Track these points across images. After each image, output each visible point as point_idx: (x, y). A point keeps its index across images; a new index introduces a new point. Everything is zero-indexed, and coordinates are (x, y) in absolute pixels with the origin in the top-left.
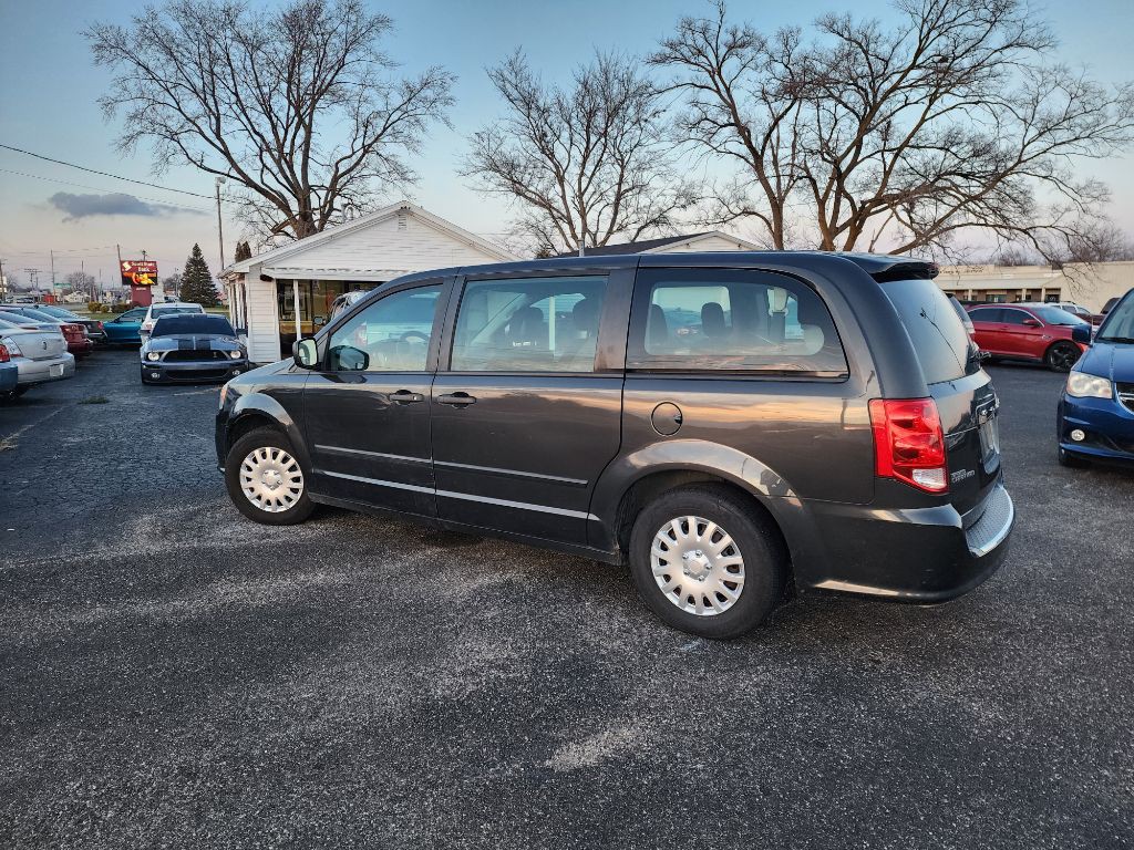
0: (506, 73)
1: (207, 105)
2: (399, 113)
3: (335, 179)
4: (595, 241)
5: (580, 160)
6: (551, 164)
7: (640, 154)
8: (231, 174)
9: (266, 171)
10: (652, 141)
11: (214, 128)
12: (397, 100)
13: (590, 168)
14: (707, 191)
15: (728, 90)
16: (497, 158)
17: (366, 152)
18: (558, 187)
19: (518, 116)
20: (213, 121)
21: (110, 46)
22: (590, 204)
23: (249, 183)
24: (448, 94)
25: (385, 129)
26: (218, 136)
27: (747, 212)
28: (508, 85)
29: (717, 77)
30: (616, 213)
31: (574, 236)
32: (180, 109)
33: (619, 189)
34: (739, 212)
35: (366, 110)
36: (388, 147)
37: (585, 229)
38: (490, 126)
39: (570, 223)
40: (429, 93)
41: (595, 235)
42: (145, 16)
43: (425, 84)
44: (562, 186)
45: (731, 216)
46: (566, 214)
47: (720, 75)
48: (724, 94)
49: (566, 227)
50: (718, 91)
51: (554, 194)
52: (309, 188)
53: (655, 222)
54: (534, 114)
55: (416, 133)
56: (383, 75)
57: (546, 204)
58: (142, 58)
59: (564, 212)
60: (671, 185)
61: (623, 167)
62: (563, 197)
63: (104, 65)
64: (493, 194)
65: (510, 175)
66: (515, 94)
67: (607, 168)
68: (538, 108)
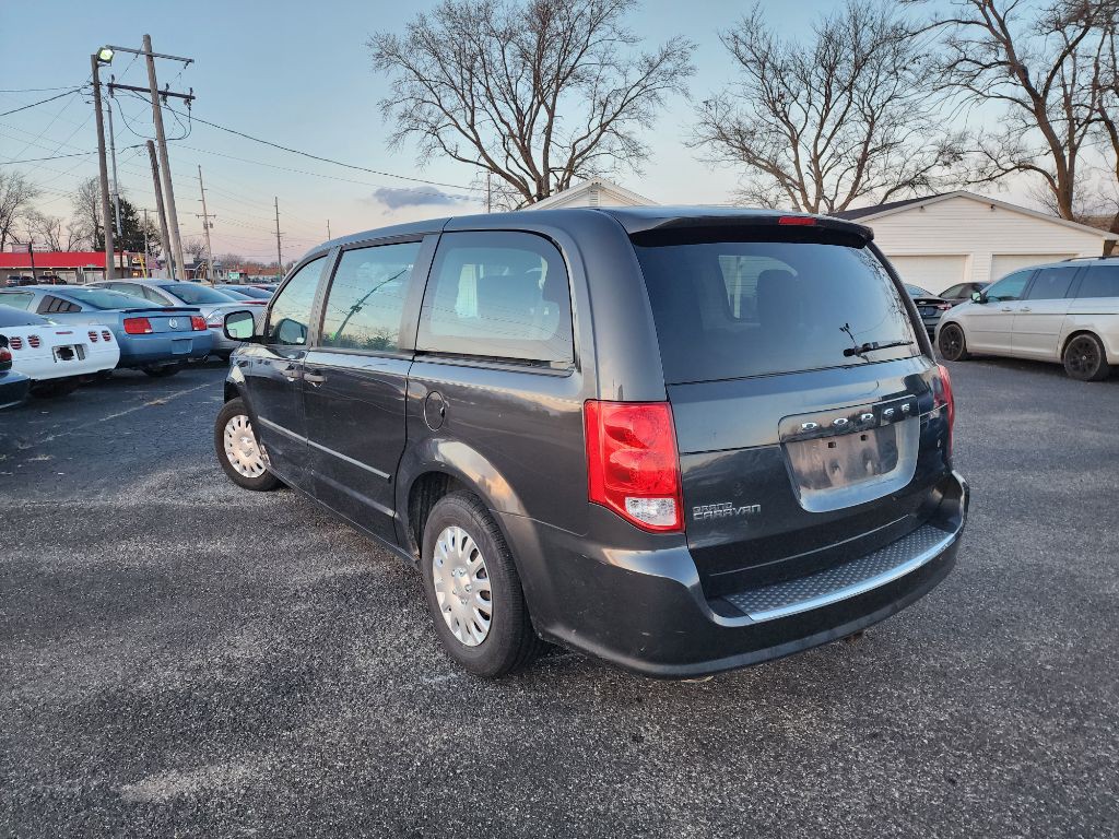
0: (741, 35)
1: (464, 99)
2: (638, 88)
3: (572, 161)
4: (831, 208)
5: (818, 120)
6: (785, 128)
7: (895, 108)
8: (480, 162)
9: (510, 158)
10: (911, 91)
11: (469, 119)
12: (635, 76)
13: (828, 130)
14: (970, 144)
15: (1002, 23)
16: (725, 125)
17: (603, 131)
18: (791, 152)
19: (752, 79)
20: (469, 114)
21: (387, 53)
22: (826, 168)
23: (495, 169)
24: (689, 64)
25: (622, 106)
26: (472, 126)
27: (1024, 166)
28: (742, 48)
29: (988, 9)
30: (859, 177)
31: (807, 204)
32: (440, 106)
33: (866, 149)
34: (1011, 166)
35: (605, 90)
36: (626, 125)
37: (820, 195)
38: (719, 92)
39: (803, 190)
40: (668, 66)
41: (832, 202)
42: (417, 23)
43: (666, 56)
44: (796, 150)
45: (1001, 172)
46: (797, 180)
47: (991, 6)
48: (997, 28)
49: (798, 194)
50: (989, 26)
51: (785, 158)
52: (548, 170)
53: (911, 183)
54: (769, 74)
55: (654, 108)
56: (623, 52)
57: (776, 170)
58: (411, 61)
59: (795, 177)
60: (932, 140)
61: (872, 125)
62: (797, 162)
63: (382, 72)
64: (725, 163)
65: (740, 142)
66: (750, 55)
67: (848, 127)
68: (774, 67)
